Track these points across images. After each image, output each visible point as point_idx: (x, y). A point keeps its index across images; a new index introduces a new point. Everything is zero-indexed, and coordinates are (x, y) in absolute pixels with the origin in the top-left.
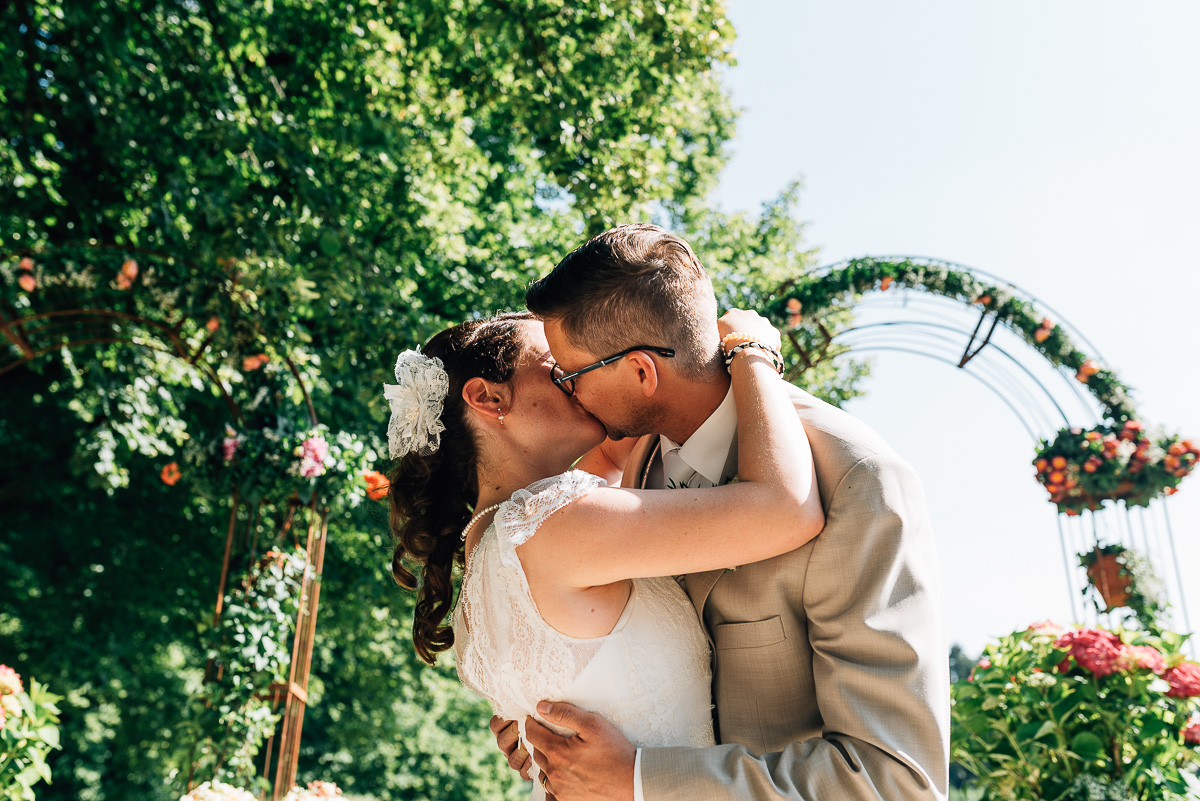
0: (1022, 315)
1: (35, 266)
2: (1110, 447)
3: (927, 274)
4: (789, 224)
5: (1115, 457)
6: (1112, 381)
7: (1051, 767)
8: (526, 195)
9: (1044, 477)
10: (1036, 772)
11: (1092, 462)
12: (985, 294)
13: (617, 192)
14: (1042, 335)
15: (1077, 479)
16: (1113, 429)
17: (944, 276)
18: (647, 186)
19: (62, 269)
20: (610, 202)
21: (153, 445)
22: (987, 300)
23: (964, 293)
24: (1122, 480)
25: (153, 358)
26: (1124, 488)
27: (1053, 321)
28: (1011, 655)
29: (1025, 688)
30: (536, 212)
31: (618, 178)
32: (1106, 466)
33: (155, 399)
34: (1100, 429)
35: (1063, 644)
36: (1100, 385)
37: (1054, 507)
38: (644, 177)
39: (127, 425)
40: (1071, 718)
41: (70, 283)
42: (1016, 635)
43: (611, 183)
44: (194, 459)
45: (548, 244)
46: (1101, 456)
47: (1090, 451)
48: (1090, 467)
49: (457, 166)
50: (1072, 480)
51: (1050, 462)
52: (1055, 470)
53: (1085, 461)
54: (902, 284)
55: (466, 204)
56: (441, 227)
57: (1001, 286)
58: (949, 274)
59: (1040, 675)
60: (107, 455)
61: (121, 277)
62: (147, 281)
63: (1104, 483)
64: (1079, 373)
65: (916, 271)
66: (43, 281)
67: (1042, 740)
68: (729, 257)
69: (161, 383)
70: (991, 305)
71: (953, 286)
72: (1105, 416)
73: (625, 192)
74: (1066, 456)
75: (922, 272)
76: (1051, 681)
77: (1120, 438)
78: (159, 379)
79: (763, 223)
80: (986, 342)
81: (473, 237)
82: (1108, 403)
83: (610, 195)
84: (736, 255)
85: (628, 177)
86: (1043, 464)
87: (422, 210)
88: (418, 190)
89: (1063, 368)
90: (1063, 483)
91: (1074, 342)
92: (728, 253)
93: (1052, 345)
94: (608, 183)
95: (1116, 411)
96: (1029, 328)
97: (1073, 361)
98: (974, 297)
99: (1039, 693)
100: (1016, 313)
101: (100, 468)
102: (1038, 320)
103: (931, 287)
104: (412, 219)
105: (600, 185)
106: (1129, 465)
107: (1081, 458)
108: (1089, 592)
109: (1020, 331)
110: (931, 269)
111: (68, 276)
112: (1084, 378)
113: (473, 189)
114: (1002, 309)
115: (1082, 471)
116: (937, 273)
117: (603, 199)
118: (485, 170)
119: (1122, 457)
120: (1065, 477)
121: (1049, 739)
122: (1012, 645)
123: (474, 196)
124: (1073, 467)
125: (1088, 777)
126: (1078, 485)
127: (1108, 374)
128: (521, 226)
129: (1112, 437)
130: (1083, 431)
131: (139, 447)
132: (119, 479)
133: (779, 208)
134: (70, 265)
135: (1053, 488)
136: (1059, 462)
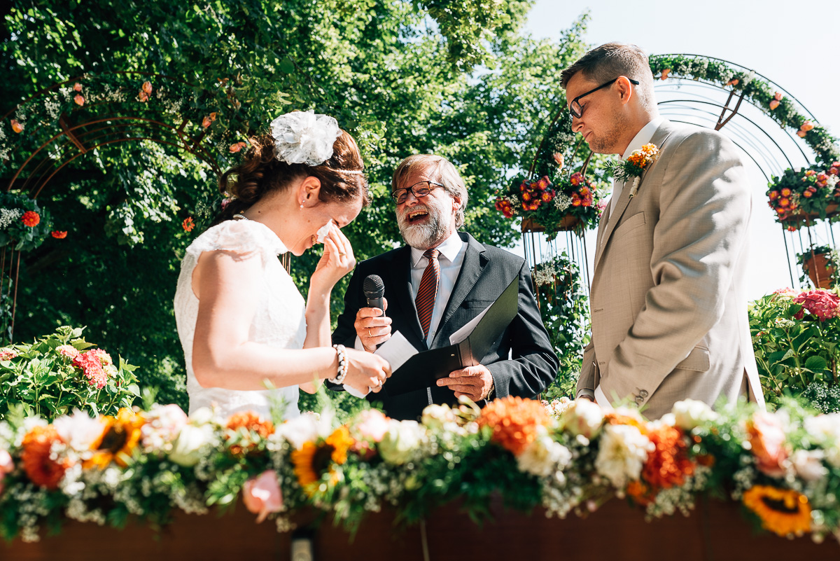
0: (761, 91)
1: (84, 89)
2: (822, 180)
3: (694, 65)
4: (581, 45)
5: (825, 187)
6: (824, 135)
7: (789, 380)
8: (393, 33)
9: (775, 204)
10: (780, 385)
11: (809, 190)
12: (734, 79)
13: (472, 21)
14: (774, 105)
15: (798, 203)
16: (823, 168)
17: (706, 66)
18: (493, 15)
19: (102, 89)
20: (467, 28)
21: (159, 215)
22: (736, 82)
23: (720, 79)
24: (830, 202)
25: (153, 155)
26: (830, 208)
27: (783, 95)
28: (764, 310)
29: (775, 330)
30: (400, 46)
31: (473, 10)
32: (819, 192)
33: (157, 184)
34: (815, 167)
35: (799, 300)
36: (814, 138)
37: (780, 225)
38: (491, 8)
39: (141, 202)
40: (804, 348)
41: (108, 99)
42: (766, 298)
43: (468, 14)
44: (203, 214)
45: (411, 67)
46: (816, 186)
47: (808, 183)
48: (808, 194)
49: (355, 9)
50: (794, 204)
51: (780, 193)
52: (783, 197)
53: (805, 190)
54: (676, 75)
55: (352, 42)
56: (335, 59)
57: (746, 72)
58: (710, 64)
59: (784, 320)
60: (129, 222)
61: (142, 94)
62: (159, 96)
63: (817, 205)
64: (799, 130)
65: (686, 64)
66: (90, 99)
67: (785, 362)
68: (540, 73)
69: (160, 173)
70: (739, 86)
71: (712, 73)
72: (818, 159)
73: (477, 20)
74: (791, 188)
75: (690, 64)
76: (791, 323)
77: (828, 173)
78: (158, 170)
79: (562, 46)
80: (735, 112)
81: (357, 65)
82: (820, 150)
83: (467, 23)
84: (544, 71)
85: (480, 9)
86: (774, 194)
87: (321, 47)
88: (317, 33)
89: (788, 128)
90: (788, 206)
91: (796, 109)
92: (538, 70)
93: (781, 112)
94: (466, 14)
95: (826, 156)
96: (765, 100)
97: (796, 122)
98: (727, 80)
99: (783, 332)
100: (756, 90)
101: (125, 231)
102: (772, 94)
103: (696, 75)
104: (315, 55)
105: (459, 17)
106: (835, 191)
107: (802, 188)
108: (805, 280)
109: (758, 103)
110: (697, 62)
111: (107, 94)
112: (803, 134)
113: (356, 30)
114: (747, 88)
115: (803, 197)
116: (702, 64)
117: (462, 26)
118: (364, 16)
119: (830, 186)
120: (790, 201)
121: (790, 362)
122: (764, 304)
123: (356, 35)
124: (796, 195)
125: (815, 384)
126: (798, 208)
127: (821, 129)
128: (391, 56)
129: (823, 173)
130: (803, 169)
131: (150, 216)
132: (138, 239)
133: (573, 34)
134: (107, 87)
135: (781, 210)
136: (786, 192)
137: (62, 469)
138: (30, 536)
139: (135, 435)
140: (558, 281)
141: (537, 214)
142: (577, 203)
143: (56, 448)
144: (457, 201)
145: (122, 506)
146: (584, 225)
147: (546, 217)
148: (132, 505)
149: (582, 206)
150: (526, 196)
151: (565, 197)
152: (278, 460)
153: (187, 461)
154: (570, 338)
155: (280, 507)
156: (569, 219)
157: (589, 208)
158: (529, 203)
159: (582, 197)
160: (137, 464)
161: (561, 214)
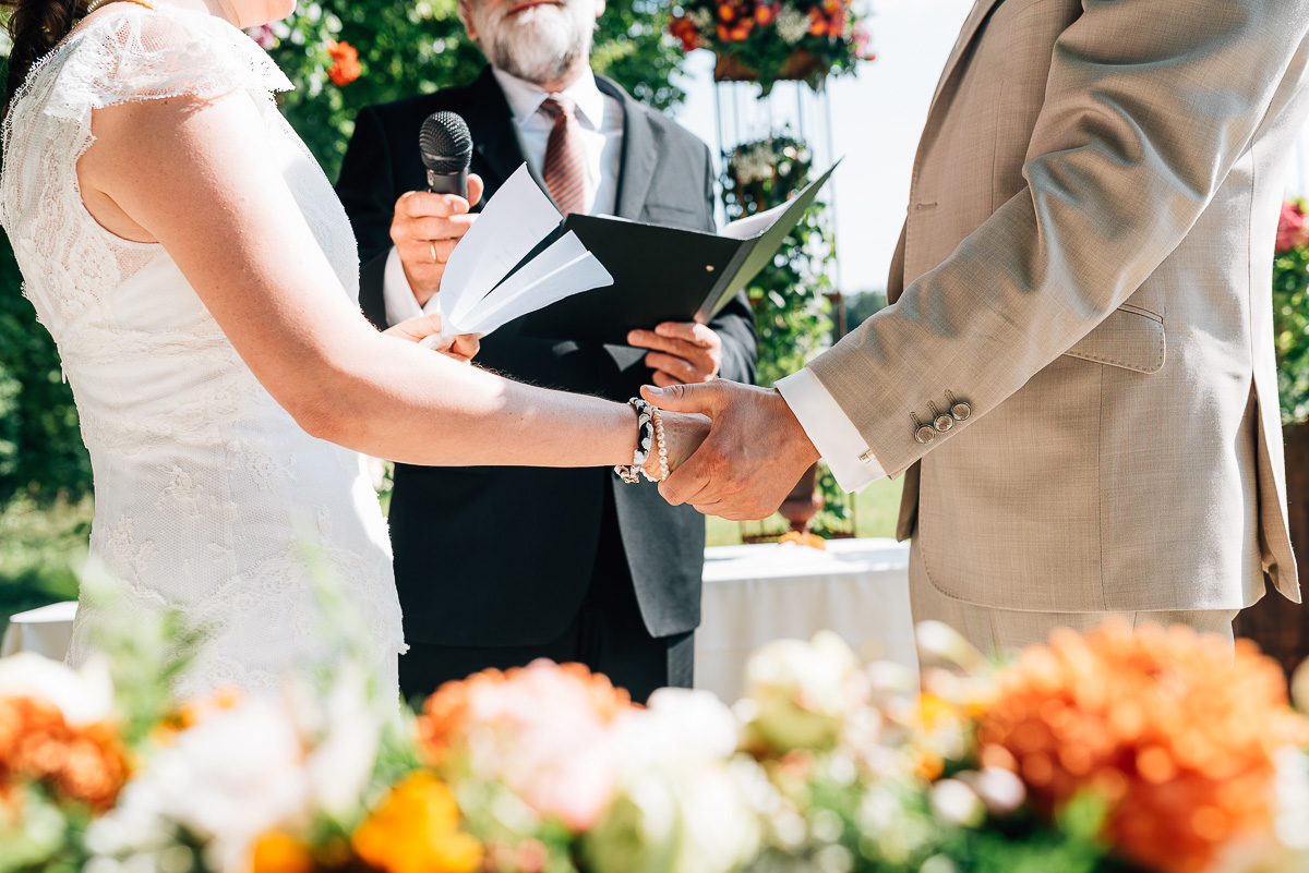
140: (778, 176)
141: (746, 48)
142: (819, 29)
146: (825, 70)
147: (762, 53)
149: (825, 35)
150: (726, 13)
151: (796, 15)
154: (795, 278)
156: (801, 59)
157: (840, 40)
158: (732, 25)
159: (828, 17)
161: (788, 49)
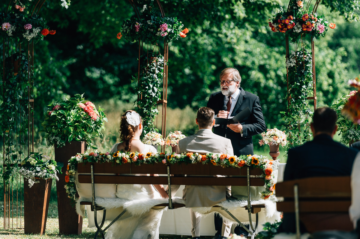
44: (126, 31)
137: (143, 158)
138: (140, 165)
139: (151, 154)
142: (305, 30)
143: (143, 156)
144: (238, 83)
145: (150, 162)
148: (151, 162)
151: (300, 26)
152: (166, 158)
153: (156, 157)
155: (166, 163)
159: (307, 27)
160: (151, 157)
